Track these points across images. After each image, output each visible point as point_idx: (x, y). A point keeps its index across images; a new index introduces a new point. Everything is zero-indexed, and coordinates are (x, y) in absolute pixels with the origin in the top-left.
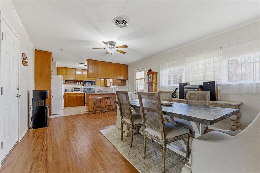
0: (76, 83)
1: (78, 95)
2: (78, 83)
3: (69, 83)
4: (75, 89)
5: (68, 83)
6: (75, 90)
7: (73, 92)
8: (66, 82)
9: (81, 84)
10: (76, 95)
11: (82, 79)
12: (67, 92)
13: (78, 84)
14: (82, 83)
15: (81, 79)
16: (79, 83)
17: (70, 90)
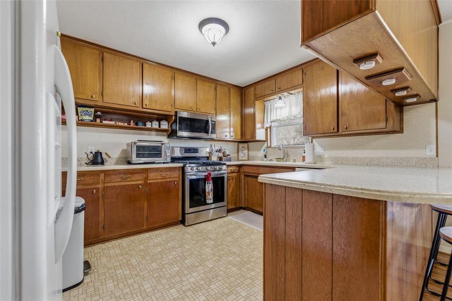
0: (141, 125)
1: (154, 178)
2: (149, 125)
3: (113, 123)
4: (138, 148)
5: (104, 122)
6: (138, 156)
7: (129, 163)
8: (96, 117)
9: (159, 131)
10: (147, 178)
11: (168, 109)
12: (102, 163)
13: (150, 130)
14: (165, 125)
15: (165, 108)
16: (155, 125)
17: (116, 154)
